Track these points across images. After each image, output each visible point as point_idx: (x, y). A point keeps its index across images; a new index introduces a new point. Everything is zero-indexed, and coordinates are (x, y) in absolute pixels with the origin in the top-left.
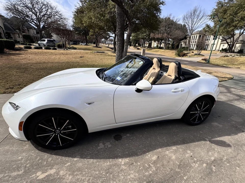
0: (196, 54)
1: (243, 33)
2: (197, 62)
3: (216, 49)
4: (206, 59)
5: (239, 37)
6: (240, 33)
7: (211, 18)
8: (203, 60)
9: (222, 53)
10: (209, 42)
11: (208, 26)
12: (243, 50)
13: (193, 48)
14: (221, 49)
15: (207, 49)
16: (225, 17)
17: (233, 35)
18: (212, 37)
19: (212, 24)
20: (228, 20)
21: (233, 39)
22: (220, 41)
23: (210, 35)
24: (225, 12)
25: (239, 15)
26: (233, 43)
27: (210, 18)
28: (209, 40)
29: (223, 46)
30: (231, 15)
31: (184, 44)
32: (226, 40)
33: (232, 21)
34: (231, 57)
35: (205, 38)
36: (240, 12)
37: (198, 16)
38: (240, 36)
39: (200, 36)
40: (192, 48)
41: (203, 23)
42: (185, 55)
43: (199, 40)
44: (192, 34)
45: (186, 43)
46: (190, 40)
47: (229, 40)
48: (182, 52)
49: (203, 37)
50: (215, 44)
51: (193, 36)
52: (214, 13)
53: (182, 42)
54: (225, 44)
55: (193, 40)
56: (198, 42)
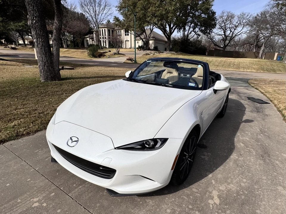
0: (115, 54)
1: (153, 29)
2: (124, 63)
3: (132, 47)
4: (131, 59)
5: (151, 33)
6: (151, 29)
7: (120, 10)
8: (128, 60)
9: (140, 50)
10: (122, 38)
11: (117, 19)
13: (105, 46)
14: (137, 46)
15: (121, 46)
16: (137, 10)
17: (144, 31)
18: (123, 32)
19: (121, 18)
20: (140, 14)
21: (146, 36)
22: (133, 36)
23: (119, 29)
25: (149, 10)
26: (147, 40)
27: (119, 9)
28: (121, 36)
29: (138, 42)
30: (142, 10)
32: (139, 36)
33: (145, 16)
34: (152, 55)
35: (115, 32)
36: (149, 7)
37: (100, 5)
38: (151, 32)
39: (109, 31)
40: (103, 45)
41: (108, 14)
42: (103, 55)
43: (109, 35)
44: (99, 28)
45: (92, 39)
46: (98, 35)
47: (142, 37)
48: (97, 51)
49: (113, 31)
50: (129, 41)
51: (100, 30)
52: (121, 5)
53: (88, 38)
54: (139, 40)
55: (102, 35)
56: (109, 38)
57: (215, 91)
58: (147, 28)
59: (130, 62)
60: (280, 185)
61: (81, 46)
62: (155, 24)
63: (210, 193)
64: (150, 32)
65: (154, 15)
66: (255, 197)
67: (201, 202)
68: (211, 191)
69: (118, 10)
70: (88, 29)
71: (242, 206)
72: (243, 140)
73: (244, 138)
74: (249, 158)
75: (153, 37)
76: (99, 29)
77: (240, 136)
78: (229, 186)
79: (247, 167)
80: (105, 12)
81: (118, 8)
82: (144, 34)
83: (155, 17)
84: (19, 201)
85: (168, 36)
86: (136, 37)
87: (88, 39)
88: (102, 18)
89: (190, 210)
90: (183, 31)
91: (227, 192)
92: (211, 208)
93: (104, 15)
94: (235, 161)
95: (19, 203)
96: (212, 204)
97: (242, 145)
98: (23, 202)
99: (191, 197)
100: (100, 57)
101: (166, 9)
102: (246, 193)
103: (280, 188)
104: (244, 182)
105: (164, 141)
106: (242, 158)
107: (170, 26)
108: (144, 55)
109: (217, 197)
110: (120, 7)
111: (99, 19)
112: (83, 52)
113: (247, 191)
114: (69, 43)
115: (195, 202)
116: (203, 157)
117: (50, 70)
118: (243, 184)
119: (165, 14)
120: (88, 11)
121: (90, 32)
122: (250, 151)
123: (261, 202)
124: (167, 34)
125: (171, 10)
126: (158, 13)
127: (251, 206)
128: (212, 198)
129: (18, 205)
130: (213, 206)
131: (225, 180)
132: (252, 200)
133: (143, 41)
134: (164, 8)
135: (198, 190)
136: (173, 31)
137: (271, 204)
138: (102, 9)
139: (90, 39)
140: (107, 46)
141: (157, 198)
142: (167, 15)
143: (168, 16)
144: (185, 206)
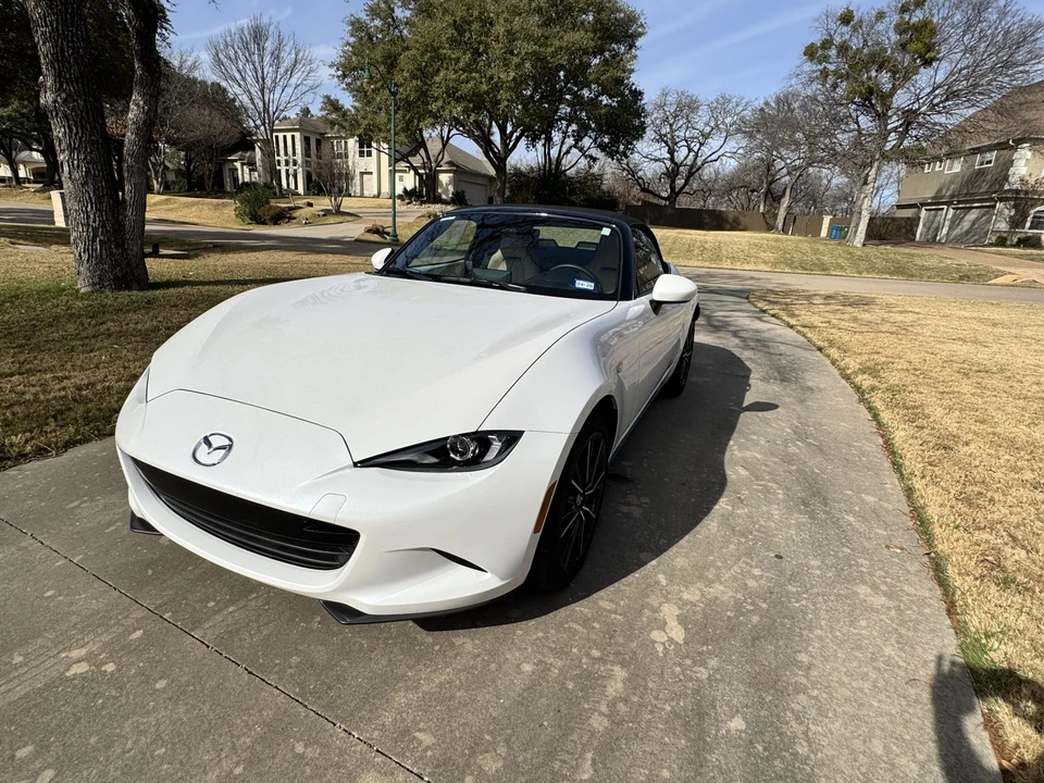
0: (327, 213)
1: (448, 138)
2: (357, 240)
3: (382, 191)
4: (381, 229)
5: (442, 151)
6: (442, 138)
7: (344, 76)
8: (369, 231)
9: (409, 203)
10: (350, 164)
11: (333, 105)
12: (463, 192)
13: (292, 186)
14: (399, 191)
15: (347, 189)
16: (398, 78)
17: (422, 144)
18: (352, 144)
19: (347, 101)
20: (408, 91)
21: (429, 158)
22: (385, 159)
23: (341, 137)
24: (391, 62)
25: (437, 79)
26: (431, 170)
27: (340, 73)
28: (347, 157)
29: (401, 179)
30: (414, 77)
31: (246, 169)
32: (404, 158)
33: (423, 95)
35: (325, 147)
36: (438, 70)
37: (277, 58)
38: (444, 146)
39: (306, 140)
40: (288, 185)
41: (305, 89)
42: (285, 218)
43: (307, 153)
44: (272, 131)
45: (251, 164)
46: (270, 155)
47: (416, 161)
48: (268, 203)
49: (319, 142)
50: (371, 173)
51: (277, 137)
52: (349, 59)
53: (236, 161)
54: (405, 171)
55: (282, 152)
56: (307, 163)
57: (656, 306)
58: (432, 135)
59: (375, 238)
60: (864, 582)
61: (213, 188)
62: (456, 123)
63: (655, 610)
64: (441, 146)
65: (452, 94)
66: (793, 618)
67: (629, 638)
68: (656, 604)
69: (338, 77)
70: (235, 133)
71: (753, 646)
72: (745, 459)
73: (748, 454)
74: (765, 508)
75: (451, 163)
76: (274, 134)
77: (735, 447)
78: (711, 590)
79: (762, 533)
80: (293, 81)
81: (338, 69)
82: (422, 151)
83: (458, 100)
84: (18, 659)
85: (499, 161)
86: (394, 161)
87: (238, 164)
88: (285, 98)
89: (595, 664)
90: (544, 145)
91: (706, 606)
92: (661, 655)
93: (289, 90)
94: (725, 518)
95: (16, 668)
96: (663, 644)
97: (743, 472)
98: (33, 663)
99: (596, 625)
100: (276, 224)
101: (491, 78)
102: (764, 606)
103: (862, 590)
104: (754, 577)
105: (511, 438)
106: (746, 510)
107: (502, 129)
108: (423, 216)
109: (675, 623)
110: (343, 65)
111: (276, 103)
112: (218, 205)
113: (765, 601)
114: (171, 177)
115: (610, 639)
116: (625, 509)
117: (111, 254)
118: (751, 583)
119: (487, 93)
120: (238, 76)
121: (245, 143)
122: (767, 490)
123: (811, 630)
124: (494, 153)
125: (507, 81)
126: (466, 89)
127: (781, 642)
128: (662, 626)
129: (16, 674)
130: (665, 648)
131: (699, 573)
132: (783, 625)
133: (416, 173)
134: (485, 76)
135: (617, 604)
136: (512, 143)
137: (839, 634)
138: (286, 72)
139: (243, 164)
140: (301, 190)
141: (489, 634)
142: (495, 96)
143: (499, 97)
144: (580, 651)
